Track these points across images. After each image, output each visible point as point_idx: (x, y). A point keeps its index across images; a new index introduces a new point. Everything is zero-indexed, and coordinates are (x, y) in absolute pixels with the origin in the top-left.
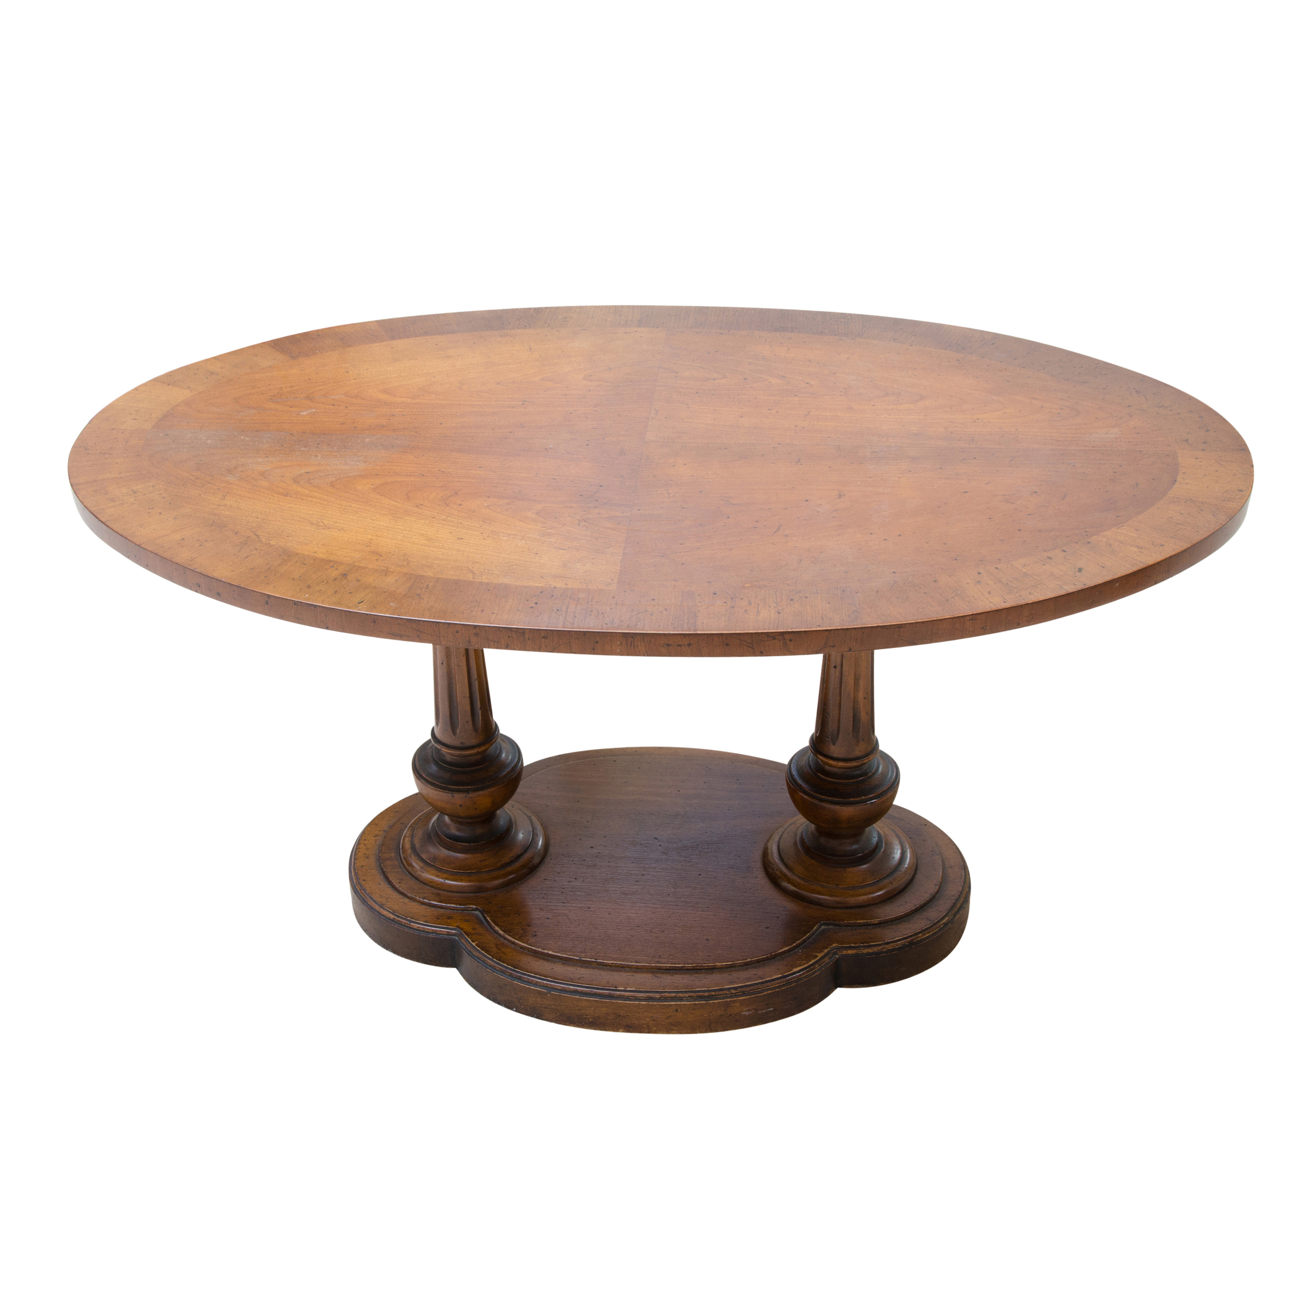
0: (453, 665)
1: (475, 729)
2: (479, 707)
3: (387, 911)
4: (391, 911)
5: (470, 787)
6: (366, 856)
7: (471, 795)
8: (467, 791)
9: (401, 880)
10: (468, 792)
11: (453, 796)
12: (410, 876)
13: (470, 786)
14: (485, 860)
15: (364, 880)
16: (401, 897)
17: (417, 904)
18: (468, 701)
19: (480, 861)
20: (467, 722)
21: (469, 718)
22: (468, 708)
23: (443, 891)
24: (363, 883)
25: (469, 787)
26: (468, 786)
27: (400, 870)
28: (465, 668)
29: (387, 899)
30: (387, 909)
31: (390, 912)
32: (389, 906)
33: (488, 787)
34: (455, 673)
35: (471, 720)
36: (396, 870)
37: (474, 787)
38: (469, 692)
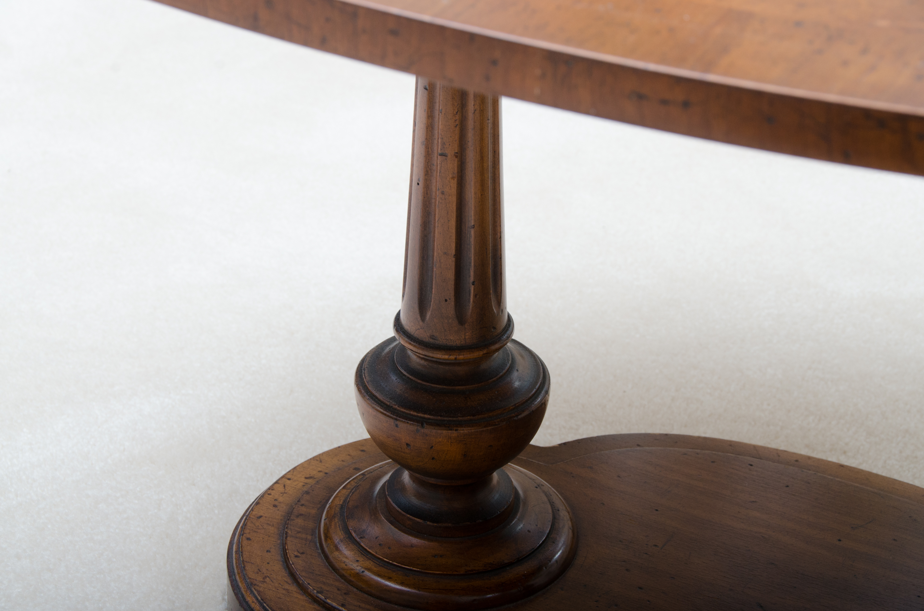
0: (434, 189)
1: (461, 318)
2: (472, 279)
3: (256, 597)
4: (259, 598)
5: (429, 416)
6: (276, 503)
7: (428, 430)
8: (422, 422)
9: (303, 553)
10: (422, 425)
11: (397, 426)
12: (320, 551)
13: (430, 414)
14: (441, 556)
15: (248, 539)
16: (289, 580)
17: (307, 598)
18: (451, 262)
19: (434, 556)
20: (446, 300)
21: (450, 293)
22: (451, 275)
23: (357, 589)
24: (245, 542)
25: (426, 416)
26: (425, 414)
27: (309, 537)
28: (454, 199)
29: (266, 577)
30: (256, 593)
31: (257, 599)
32: (261, 589)
33: (460, 424)
34: (435, 206)
35: (453, 299)
36: (304, 536)
37: (436, 418)
38: (456, 247)
